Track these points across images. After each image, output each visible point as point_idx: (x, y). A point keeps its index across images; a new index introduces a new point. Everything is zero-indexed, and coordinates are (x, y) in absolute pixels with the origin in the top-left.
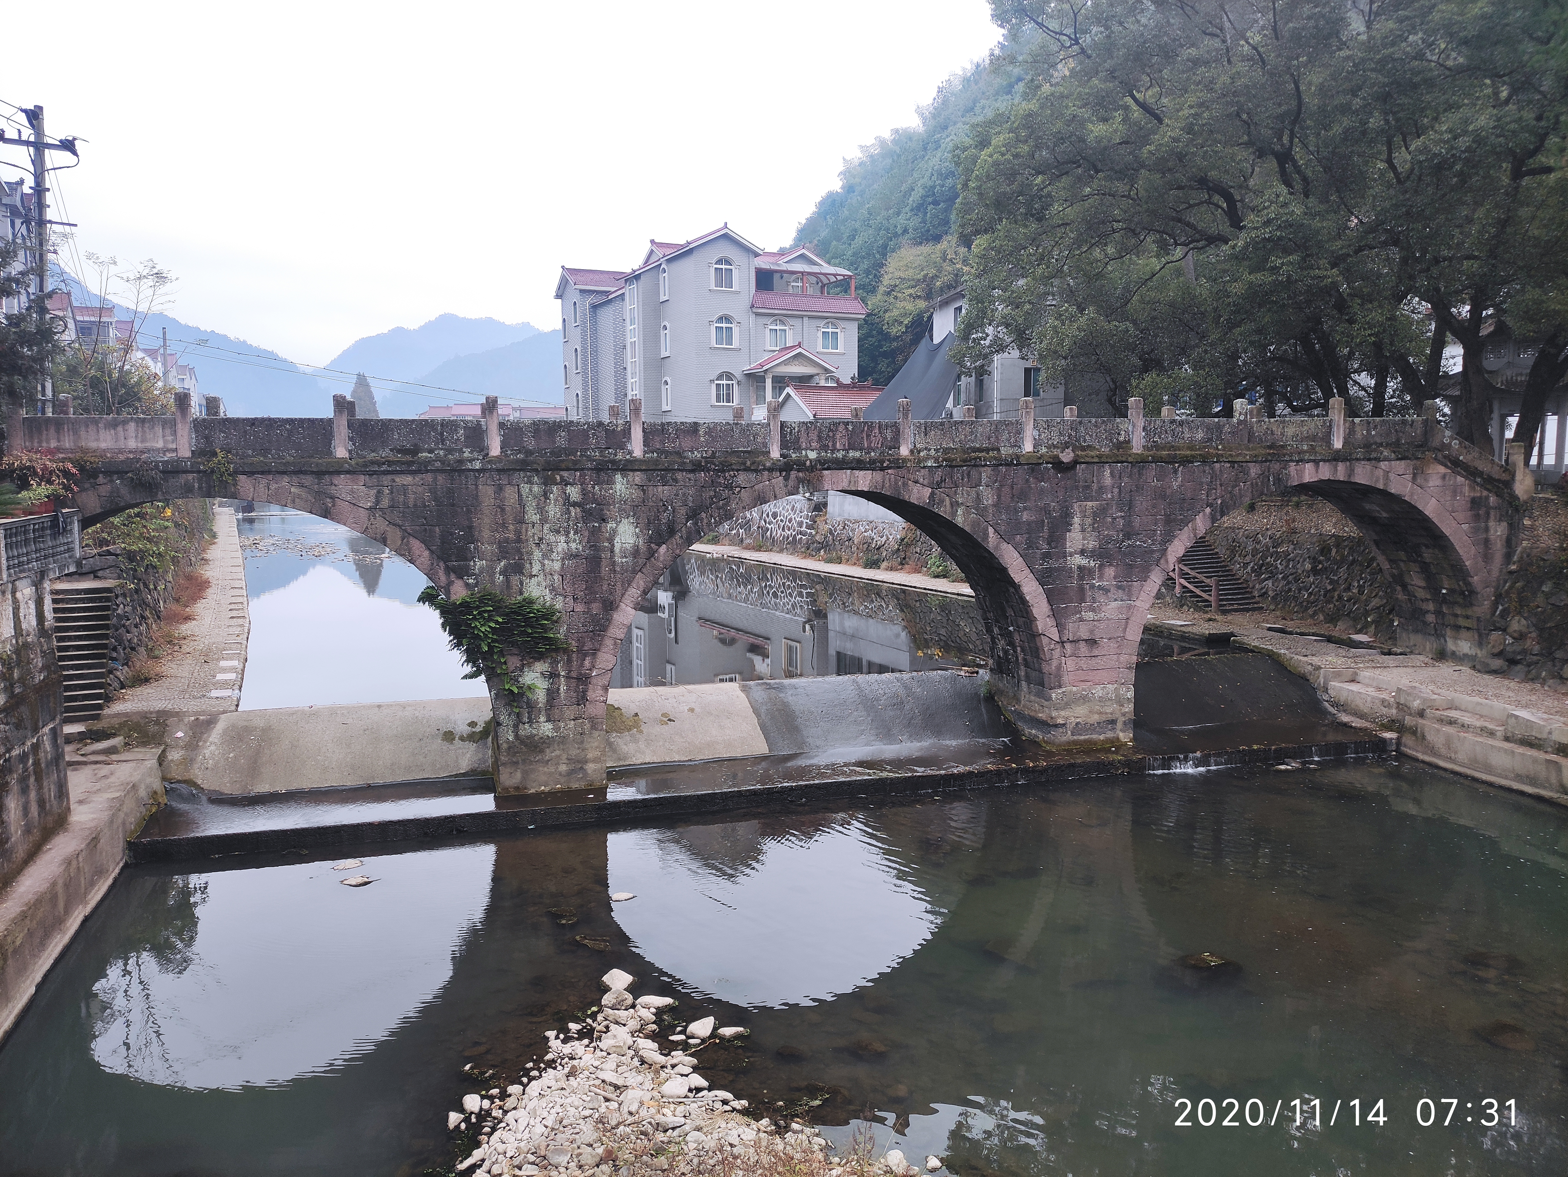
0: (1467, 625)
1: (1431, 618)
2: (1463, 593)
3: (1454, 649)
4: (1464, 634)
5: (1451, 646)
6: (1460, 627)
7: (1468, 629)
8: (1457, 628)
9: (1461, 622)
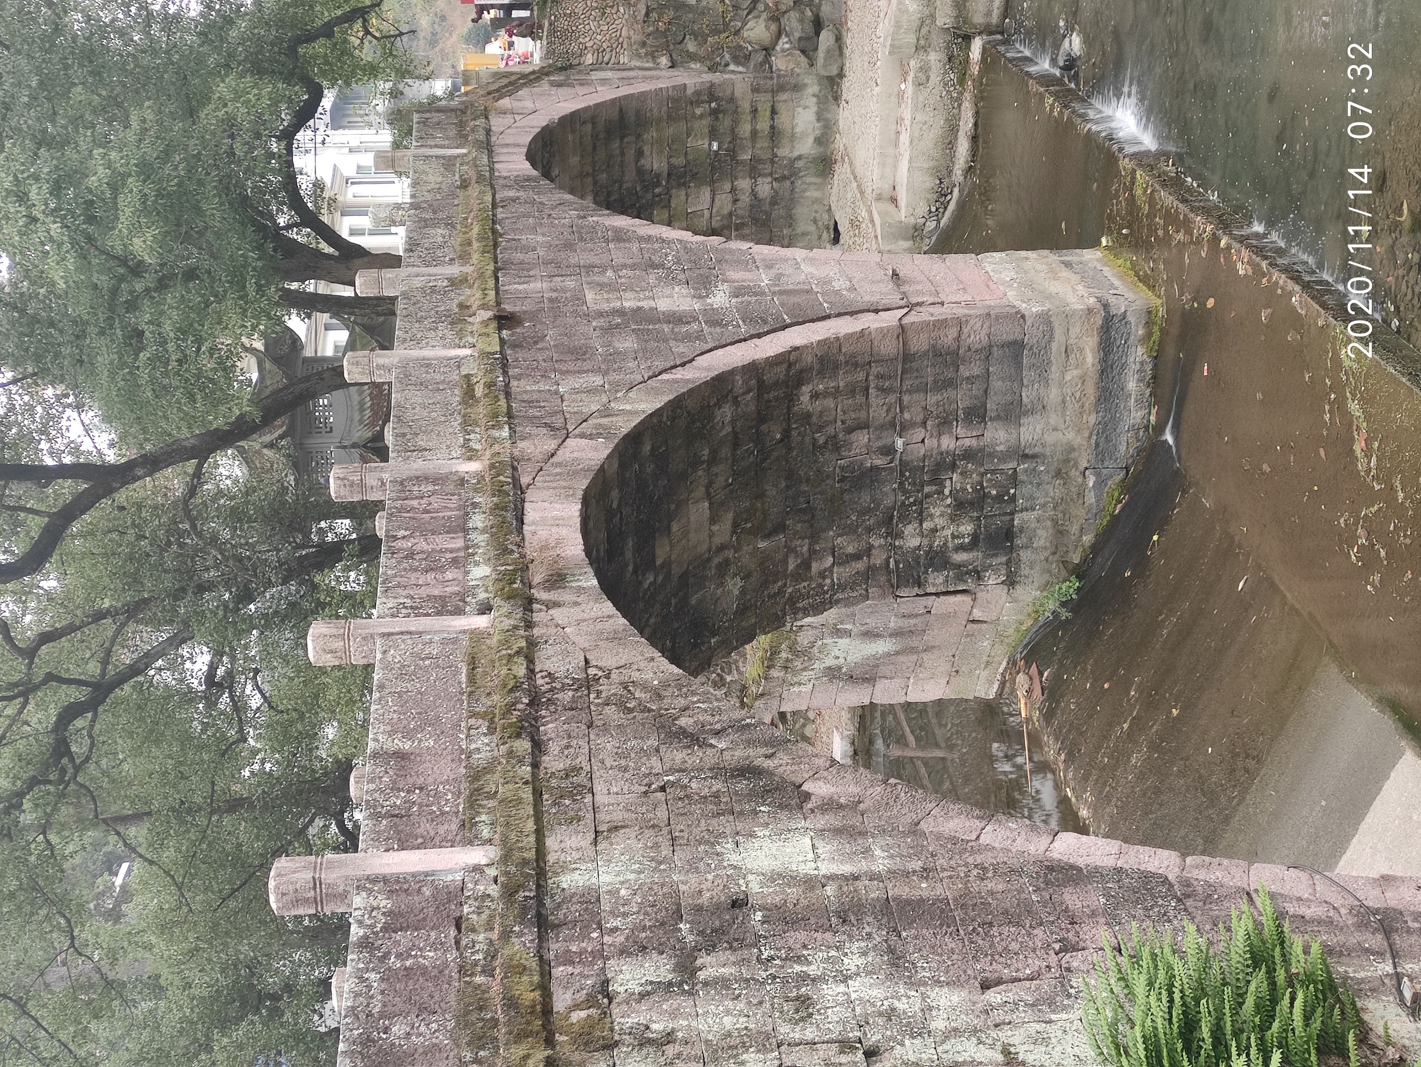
0: (768, 113)
1: (765, 188)
2: (715, 113)
3: (811, 140)
4: (783, 120)
5: (806, 147)
6: (772, 127)
7: (774, 112)
8: (775, 134)
9: (763, 125)
